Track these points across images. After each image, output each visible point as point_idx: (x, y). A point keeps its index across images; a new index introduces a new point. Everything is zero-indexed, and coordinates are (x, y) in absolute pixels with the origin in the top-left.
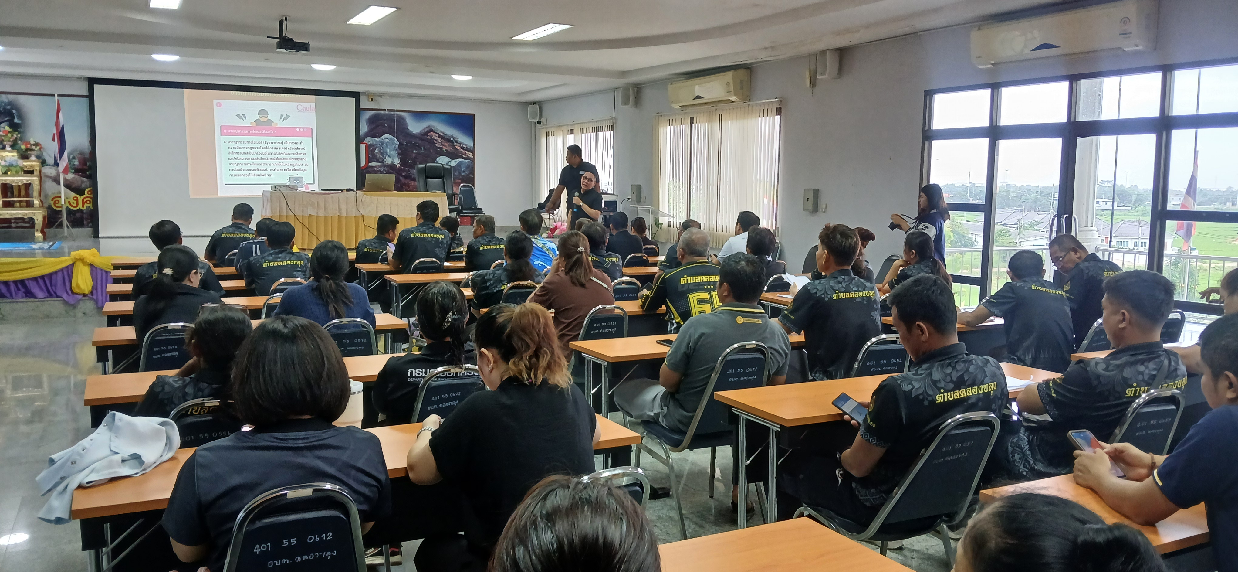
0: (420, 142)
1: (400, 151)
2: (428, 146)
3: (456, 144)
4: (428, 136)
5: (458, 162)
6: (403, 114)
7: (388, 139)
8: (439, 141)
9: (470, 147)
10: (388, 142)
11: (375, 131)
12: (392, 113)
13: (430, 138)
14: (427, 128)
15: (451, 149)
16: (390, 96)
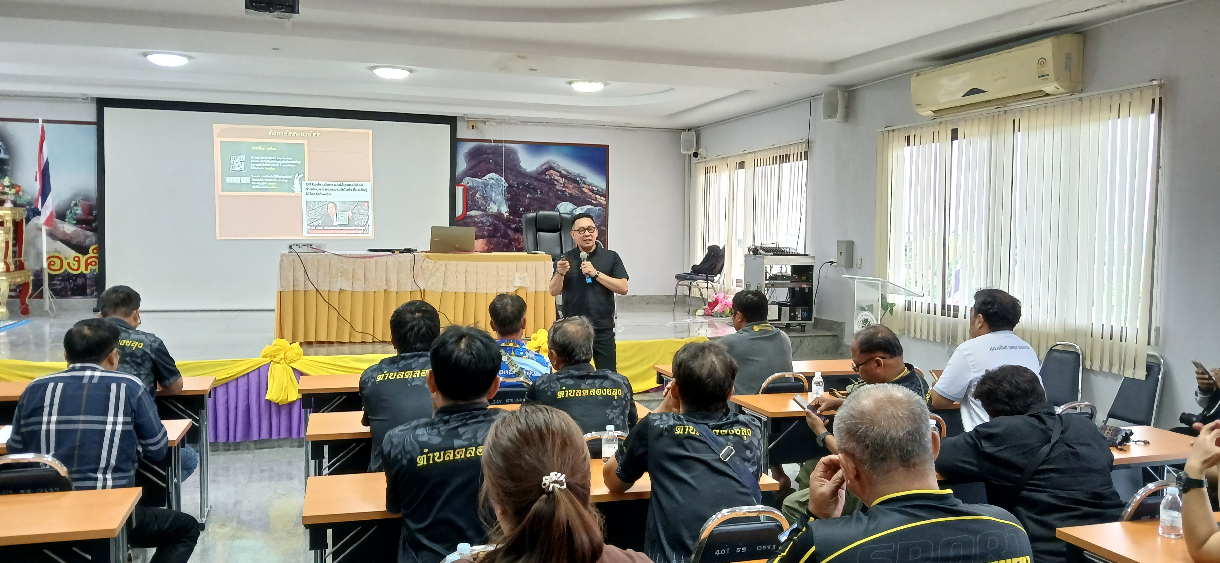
0: (536, 183)
1: (510, 196)
2: (546, 189)
3: (583, 185)
4: (546, 175)
5: (586, 209)
6: (513, 146)
7: (493, 179)
8: (561, 182)
9: (602, 189)
10: (493, 183)
11: (477, 169)
12: (500, 145)
13: (549, 178)
14: (545, 164)
15: (577, 192)
16: (497, 123)
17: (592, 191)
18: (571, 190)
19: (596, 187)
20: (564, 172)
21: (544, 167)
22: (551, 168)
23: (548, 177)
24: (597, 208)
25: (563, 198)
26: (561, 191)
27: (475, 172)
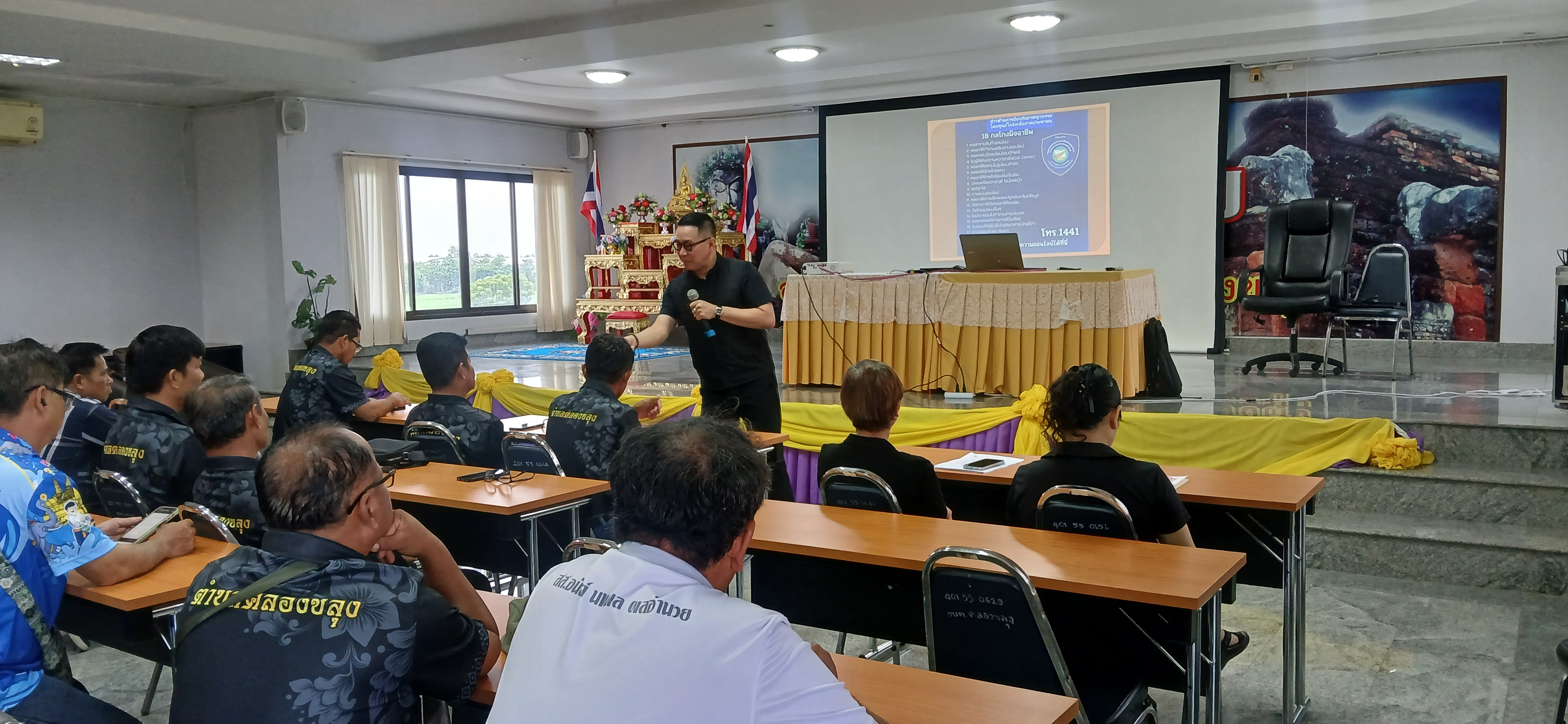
0: (1363, 155)
1: (1316, 179)
2: (1383, 163)
3: (1453, 151)
4: (1382, 139)
5: (1458, 193)
6: (1324, 98)
7: (1289, 154)
8: (1411, 149)
9: (1493, 156)
10: (1289, 162)
11: (1265, 141)
12: (1302, 99)
13: (1387, 144)
14: (1380, 122)
15: (1442, 165)
16: (1294, 65)
17: (1471, 159)
18: (1429, 161)
19: (1480, 151)
20: (1416, 133)
21: (1378, 128)
22: (1392, 127)
23: (1384, 143)
24: (1482, 189)
25: (1414, 176)
26: (1411, 164)
27: (1258, 147)
